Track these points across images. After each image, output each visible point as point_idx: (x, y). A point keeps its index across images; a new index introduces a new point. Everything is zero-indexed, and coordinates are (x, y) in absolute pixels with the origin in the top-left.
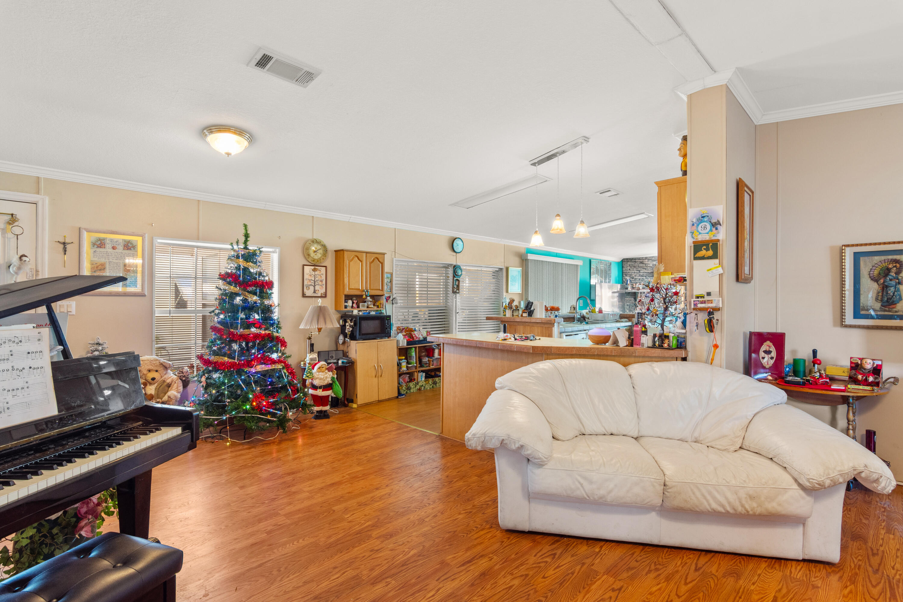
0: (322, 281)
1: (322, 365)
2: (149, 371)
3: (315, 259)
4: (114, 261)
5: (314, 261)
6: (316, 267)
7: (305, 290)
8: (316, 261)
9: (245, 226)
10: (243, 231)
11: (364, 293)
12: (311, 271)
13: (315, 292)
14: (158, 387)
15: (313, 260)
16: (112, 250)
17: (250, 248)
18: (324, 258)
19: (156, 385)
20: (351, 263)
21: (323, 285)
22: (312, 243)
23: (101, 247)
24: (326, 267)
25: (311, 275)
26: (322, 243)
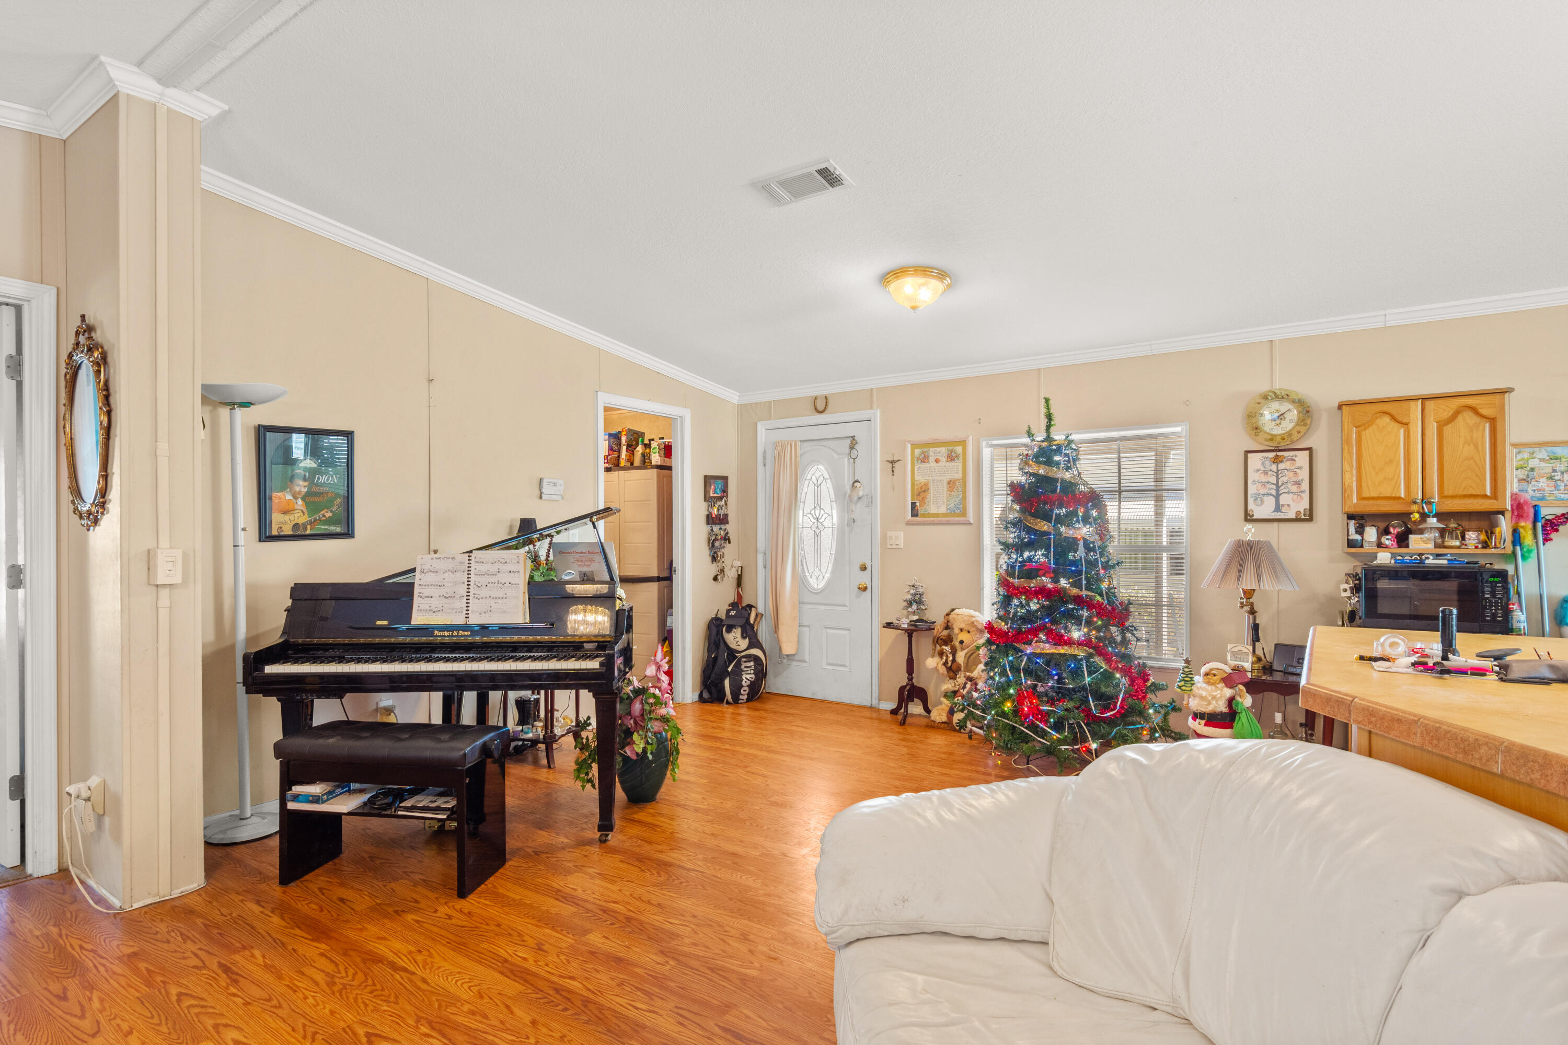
0: (1298, 484)
1: (1211, 670)
2: (961, 630)
3: (1276, 435)
4: (938, 478)
5: (1271, 440)
6: (1280, 454)
7: (1251, 505)
8: (1279, 438)
9: (1047, 401)
10: (1043, 411)
11: (1415, 508)
12: (1268, 463)
13: (1278, 508)
14: (968, 655)
15: (1269, 437)
16: (935, 464)
17: (1056, 437)
18: (1303, 429)
19: (965, 651)
20: (1367, 434)
21: (1303, 492)
22: (1263, 401)
23: (924, 462)
24: (1310, 449)
25: (1266, 473)
26: (1293, 396)
